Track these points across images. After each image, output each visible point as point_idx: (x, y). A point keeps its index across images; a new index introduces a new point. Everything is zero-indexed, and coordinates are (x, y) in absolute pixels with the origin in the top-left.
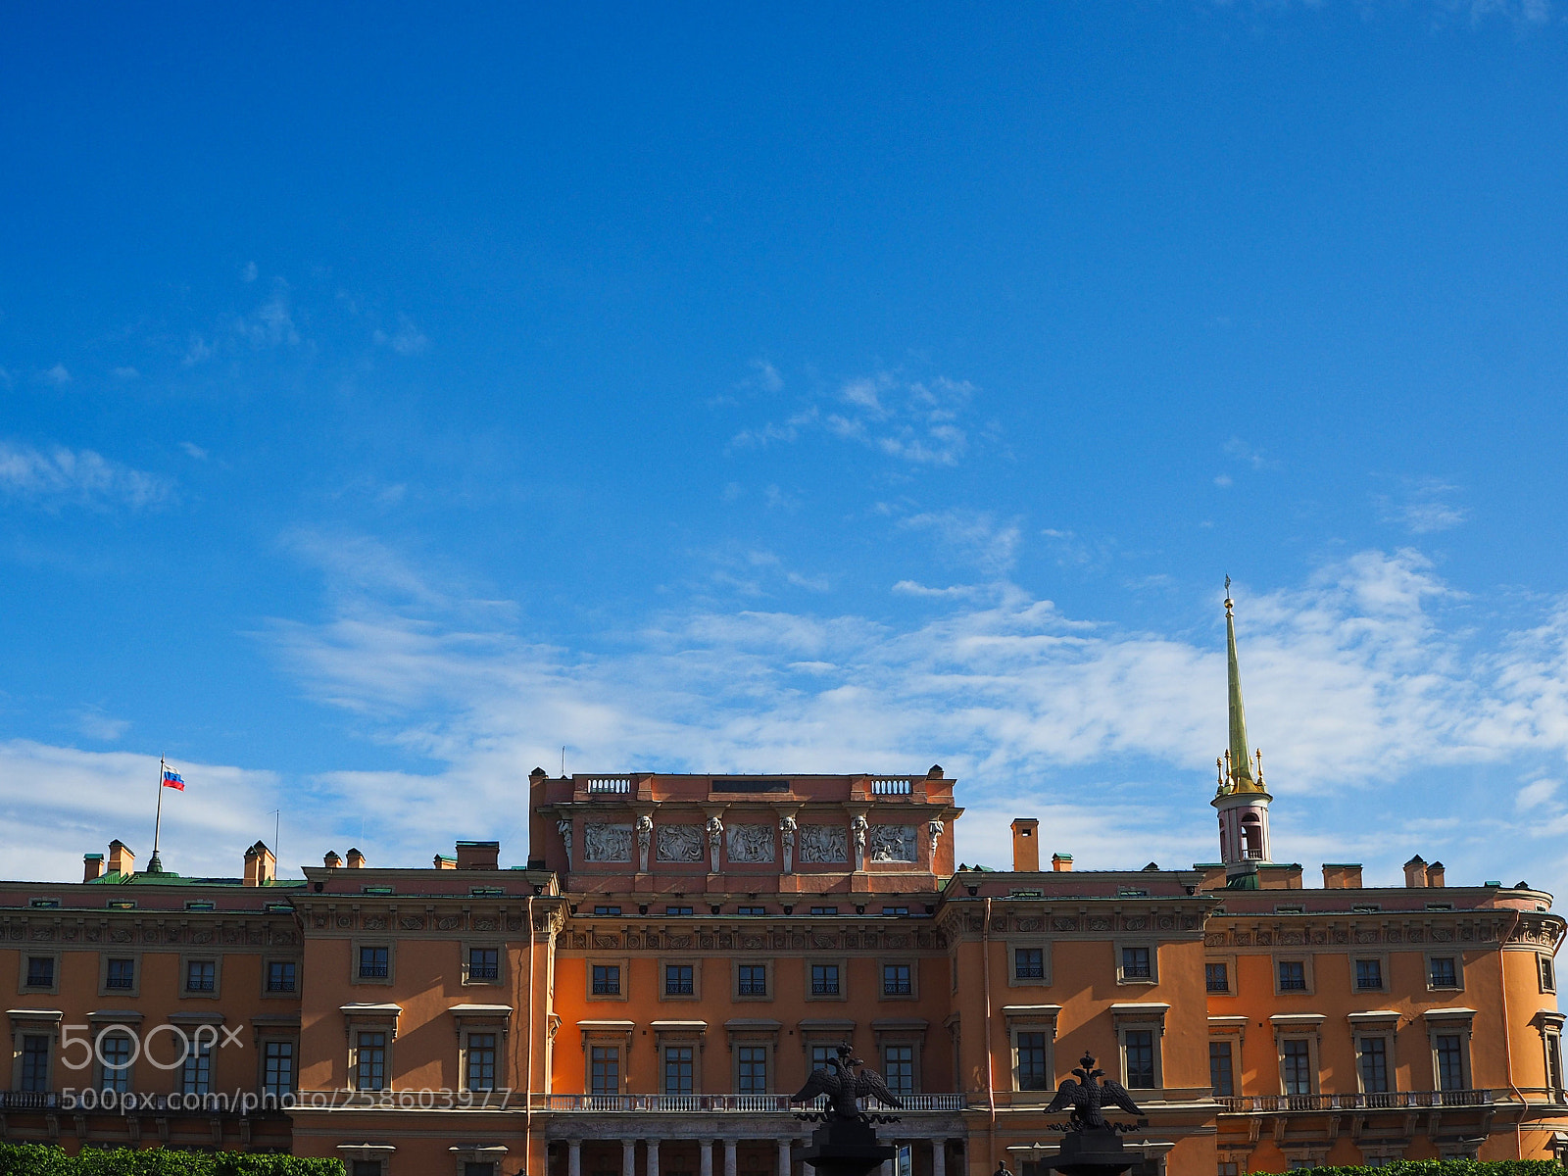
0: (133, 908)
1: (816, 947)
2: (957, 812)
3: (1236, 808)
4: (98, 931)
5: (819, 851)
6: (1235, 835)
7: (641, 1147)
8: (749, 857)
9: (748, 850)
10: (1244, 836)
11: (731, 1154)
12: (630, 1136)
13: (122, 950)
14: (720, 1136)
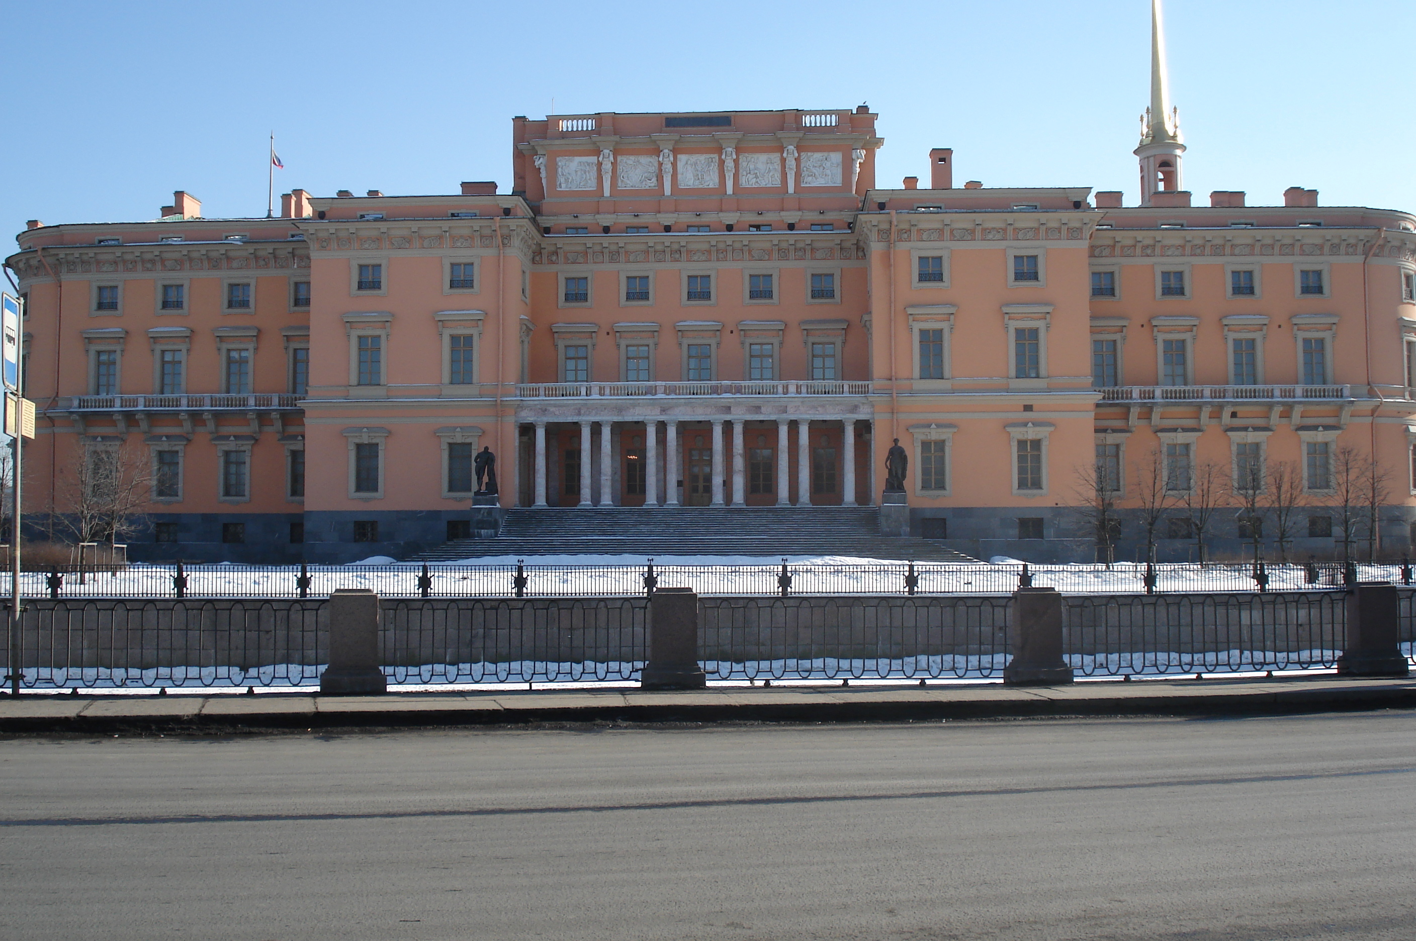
0: (181, 241)
1: (752, 258)
2: (880, 142)
3: (1155, 156)
4: (153, 262)
5: (757, 177)
6: (1152, 179)
7: (596, 428)
8: (697, 182)
9: (696, 177)
10: (1161, 180)
11: (672, 433)
12: (586, 419)
13: (174, 277)
14: (662, 418)
